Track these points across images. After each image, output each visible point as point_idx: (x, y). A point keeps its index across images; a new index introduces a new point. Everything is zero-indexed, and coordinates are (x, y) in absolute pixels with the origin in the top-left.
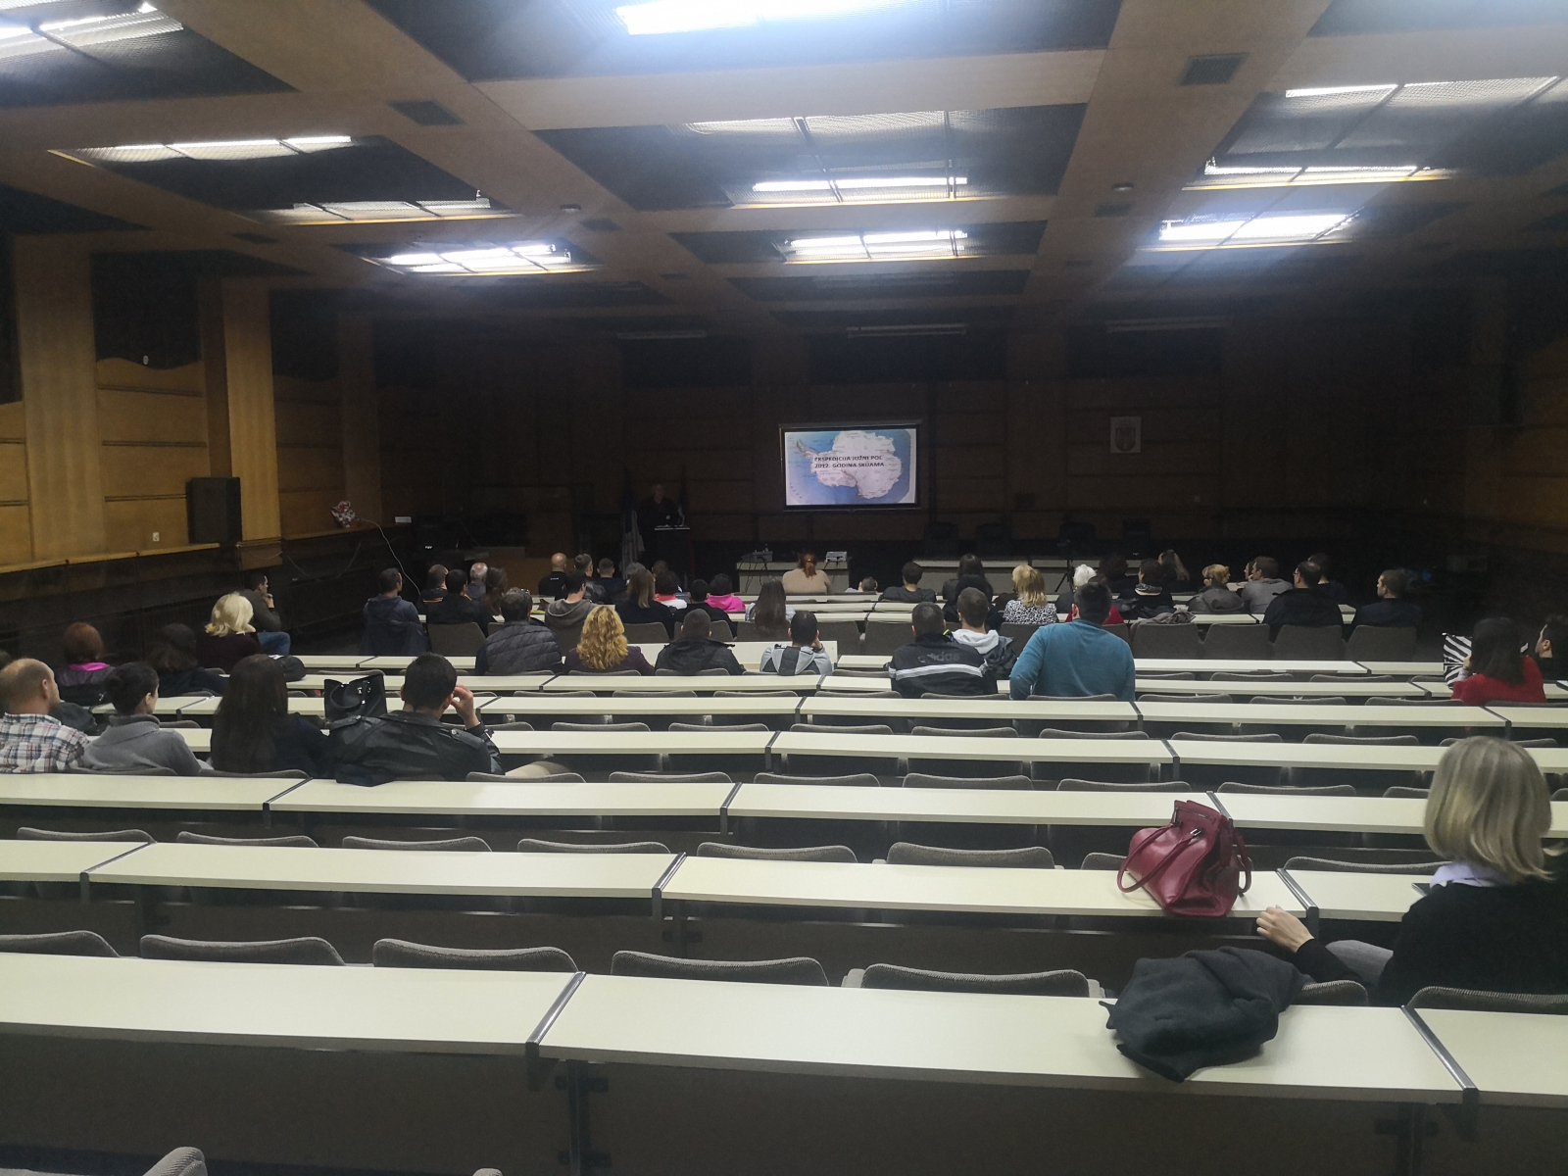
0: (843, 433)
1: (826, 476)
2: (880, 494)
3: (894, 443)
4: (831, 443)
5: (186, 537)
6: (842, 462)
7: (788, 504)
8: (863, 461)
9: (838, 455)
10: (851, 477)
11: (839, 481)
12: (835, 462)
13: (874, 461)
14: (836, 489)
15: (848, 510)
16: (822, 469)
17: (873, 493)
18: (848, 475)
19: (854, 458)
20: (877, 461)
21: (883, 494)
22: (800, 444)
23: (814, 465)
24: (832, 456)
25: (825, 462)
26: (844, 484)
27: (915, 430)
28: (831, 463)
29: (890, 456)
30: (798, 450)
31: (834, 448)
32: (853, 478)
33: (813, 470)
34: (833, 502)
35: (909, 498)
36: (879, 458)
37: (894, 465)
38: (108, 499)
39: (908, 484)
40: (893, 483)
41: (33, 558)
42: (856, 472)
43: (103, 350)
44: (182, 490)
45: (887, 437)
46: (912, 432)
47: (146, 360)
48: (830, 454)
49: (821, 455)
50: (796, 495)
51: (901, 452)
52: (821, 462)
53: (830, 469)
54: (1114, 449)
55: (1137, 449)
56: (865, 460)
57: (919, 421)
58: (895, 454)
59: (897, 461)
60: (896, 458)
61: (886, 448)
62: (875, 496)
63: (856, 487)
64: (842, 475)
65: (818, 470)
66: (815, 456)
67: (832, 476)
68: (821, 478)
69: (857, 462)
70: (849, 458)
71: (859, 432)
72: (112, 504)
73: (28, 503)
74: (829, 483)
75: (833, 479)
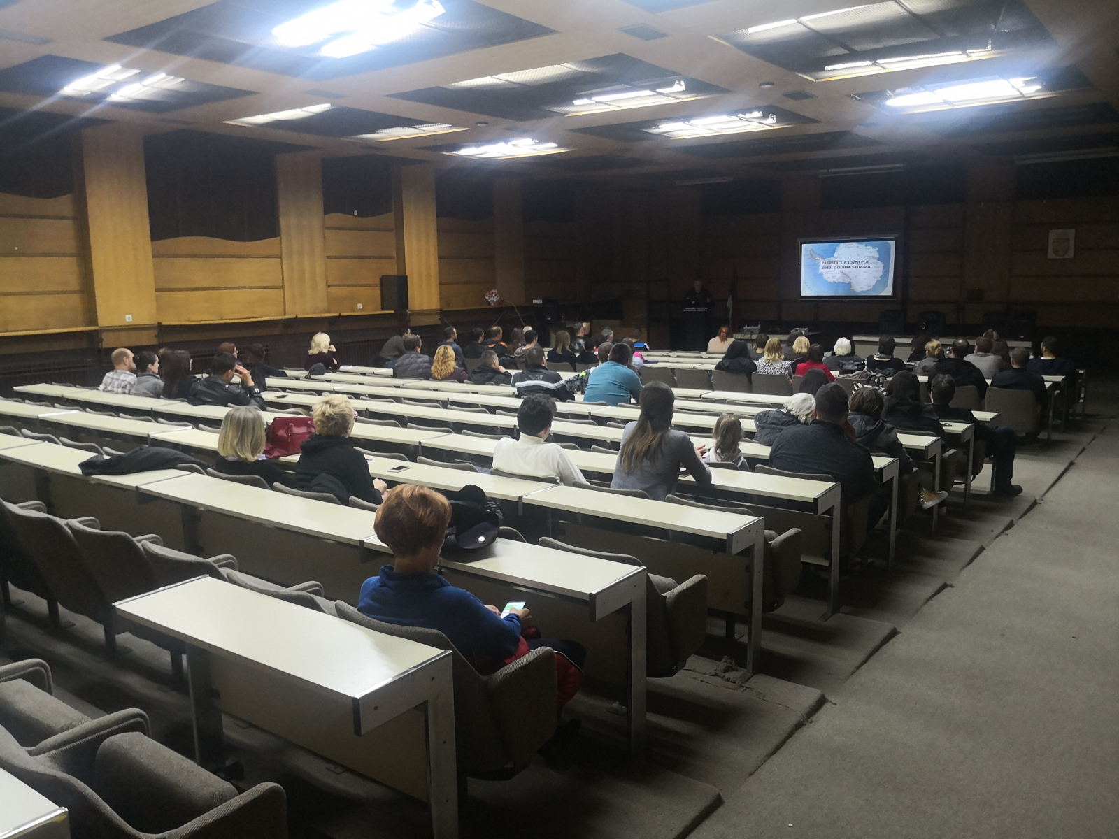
0: (842, 245)
1: (830, 276)
2: (866, 289)
3: (878, 251)
4: (834, 251)
5: (380, 307)
6: (840, 265)
7: (802, 295)
8: (856, 265)
9: (838, 260)
10: (846, 275)
11: (837, 279)
12: (836, 265)
13: (863, 264)
14: (836, 285)
15: (844, 300)
16: (827, 270)
17: (862, 288)
18: (845, 274)
19: (850, 262)
20: (867, 265)
21: (869, 289)
22: (812, 253)
23: (821, 267)
24: (834, 261)
25: (829, 265)
26: (842, 281)
27: (894, 242)
28: (833, 266)
29: (875, 261)
30: (810, 256)
31: (835, 255)
32: (848, 276)
33: (820, 271)
34: (832, 294)
35: (888, 291)
36: (867, 262)
37: (878, 268)
38: (329, 286)
39: (887, 282)
40: (876, 280)
41: (285, 314)
42: (850, 272)
43: (328, 210)
44: (378, 282)
45: (874, 247)
46: (892, 243)
47: (356, 213)
48: (832, 259)
49: (827, 260)
50: (809, 288)
51: (883, 258)
52: (826, 265)
53: (832, 270)
54: (1051, 255)
55: (1070, 255)
56: (857, 264)
57: (897, 235)
58: (879, 260)
59: (880, 264)
60: (880, 262)
61: (872, 255)
62: (863, 290)
63: (850, 283)
64: (840, 275)
65: (824, 270)
66: (822, 261)
67: (833, 275)
68: (825, 276)
69: (851, 265)
70: (845, 262)
71: (854, 244)
72: (332, 289)
73: (283, 287)
74: (831, 280)
75: (834, 277)
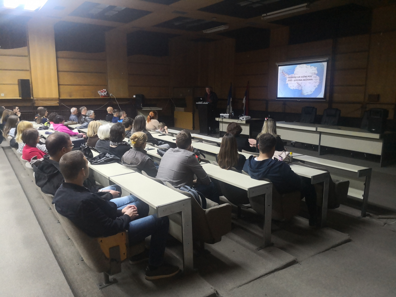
0: (298, 66)
2: (310, 93)
3: (317, 70)
4: (294, 70)
6: (297, 79)
7: (278, 96)
8: (305, 78)
9: (296, 76)
11: (295, 87)
12: (295, 79)
13: (309, 78)
14: (294, 91)
15: (298, 100)
16: (290, 82)
17: (307, 93)
19: (302, 77)
20: (311, 78)
22: (283, 72)
23: (287, 80)
25: (291, 79)
27: (326, 63)
28: (293, 79)
29: (315, 76)
30: (282, 74)
31: (294, 72)
32: (301, 86)
33: (287, 82)
35: (321, 95)
36: (311, 76)
37: (316, 80)
39: (321, 89)
40: (315, 88)
42: (302, 83)
45: (315, 66)
48: (293, 75)
50: (281, 93)
51: (319, 74)
53: (293, 82)
59: (318, 78)
60: (318, 76)
61: (314, 72)
63: (301, 90)
64: (297, 84)
69: (302, 79)
70: (300, 77)
71: (304, 65)
75: (293, 86)
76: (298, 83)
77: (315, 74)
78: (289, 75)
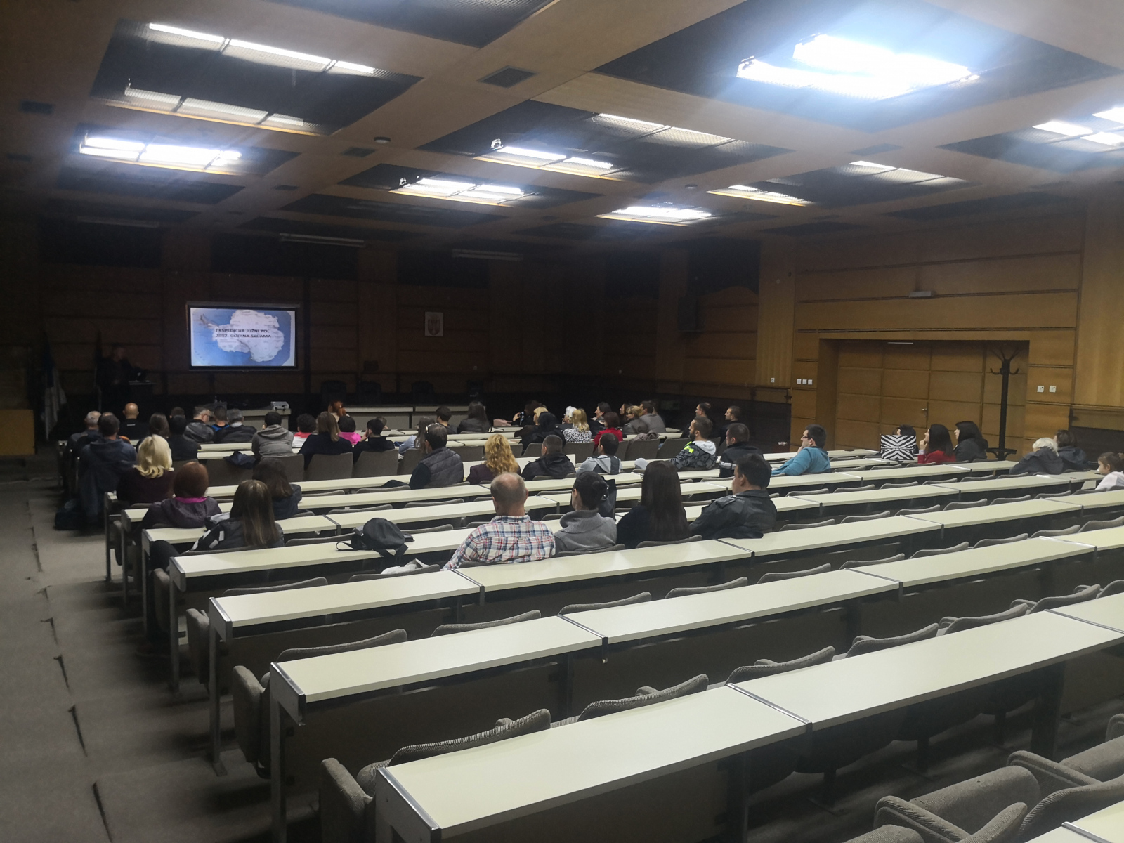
0: (238, 312)
1: (225, 344)
2: (268, 359)
3: (278, 321)
4: (229, 318)
6: (237, 333)
7: (193, 364)
8: (255, 333)
9: (235, 328)
11: (235, 348)
12: (232, 333)
13: (263, 333)
14: (233, 354)
15: (243, 370)
16: (222, 338)
17: (262, 358)
18: (243, 343)
19: (248, 331)
20: (267, 334)
21: (271, 359)
22: (203, 318)
23: (215, 333)
24: (230, 328)
25: (224, 333)
26: (240, 350)
27: (294, 312)
28: (229, 333)
29: (276, 330)
30: (201, 322)
31: (231, 322)
32: (247, 346)
33: (214, 339)
34: (230, 364)
35: (290, 362)
36: (267, 331)
37: (278, 337)
39: (289, 352)
40: (277, 351)
42: (249, 341)
45: (274, 316)
46: (292, 314)
48: (228, 327)
49: (221, 327)
50: (199, 358)
51: (283, 327)
52: (221, 333)
53: (228, 338)
54: (427, 333)
55: (441, 334)
57: (298, 306)
58: (279, 329)
59: (281, 334)
60: (280, 332)
61: (272, 324)
62: (265, 360)
63: (249, 353)
64: (238, 344)
65: (219, 339)
66: (216, 327)
67: (229, 344)
68: (221, 345)
69: (250, 334)
70: (243, 331)
71: (251, 311)
74: (228, 349)
75: (230, 346)
76: (240, 341)
77: (274, 327)
78: (218, 325)
